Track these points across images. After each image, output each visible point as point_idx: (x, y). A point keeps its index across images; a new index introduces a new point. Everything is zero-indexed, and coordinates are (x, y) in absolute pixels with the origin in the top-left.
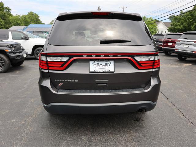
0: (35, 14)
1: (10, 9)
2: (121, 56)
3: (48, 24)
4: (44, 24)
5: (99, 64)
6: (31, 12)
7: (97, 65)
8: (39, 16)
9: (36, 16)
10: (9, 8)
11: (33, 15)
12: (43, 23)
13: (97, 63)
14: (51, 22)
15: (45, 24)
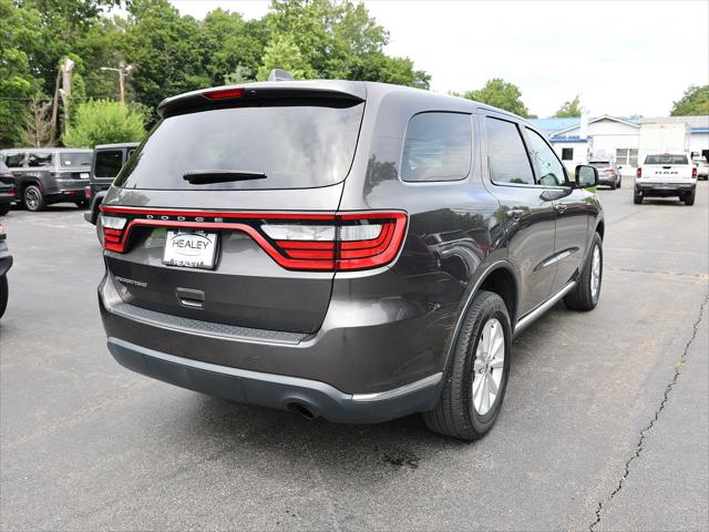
0: (509, 85)
1: (429, 78)
2: (224, 221)
3: (549, 118)
4: (535, 117)
5: (185, 243)
6: (494, 80)
7: (179, 244)
8: (520, 90)
9: (509, 93)
10: (426, 74)
11: (499, 88)
12: (533, 114)
13: (180, 238)
14: (559, 109)
15: (539, 117)
